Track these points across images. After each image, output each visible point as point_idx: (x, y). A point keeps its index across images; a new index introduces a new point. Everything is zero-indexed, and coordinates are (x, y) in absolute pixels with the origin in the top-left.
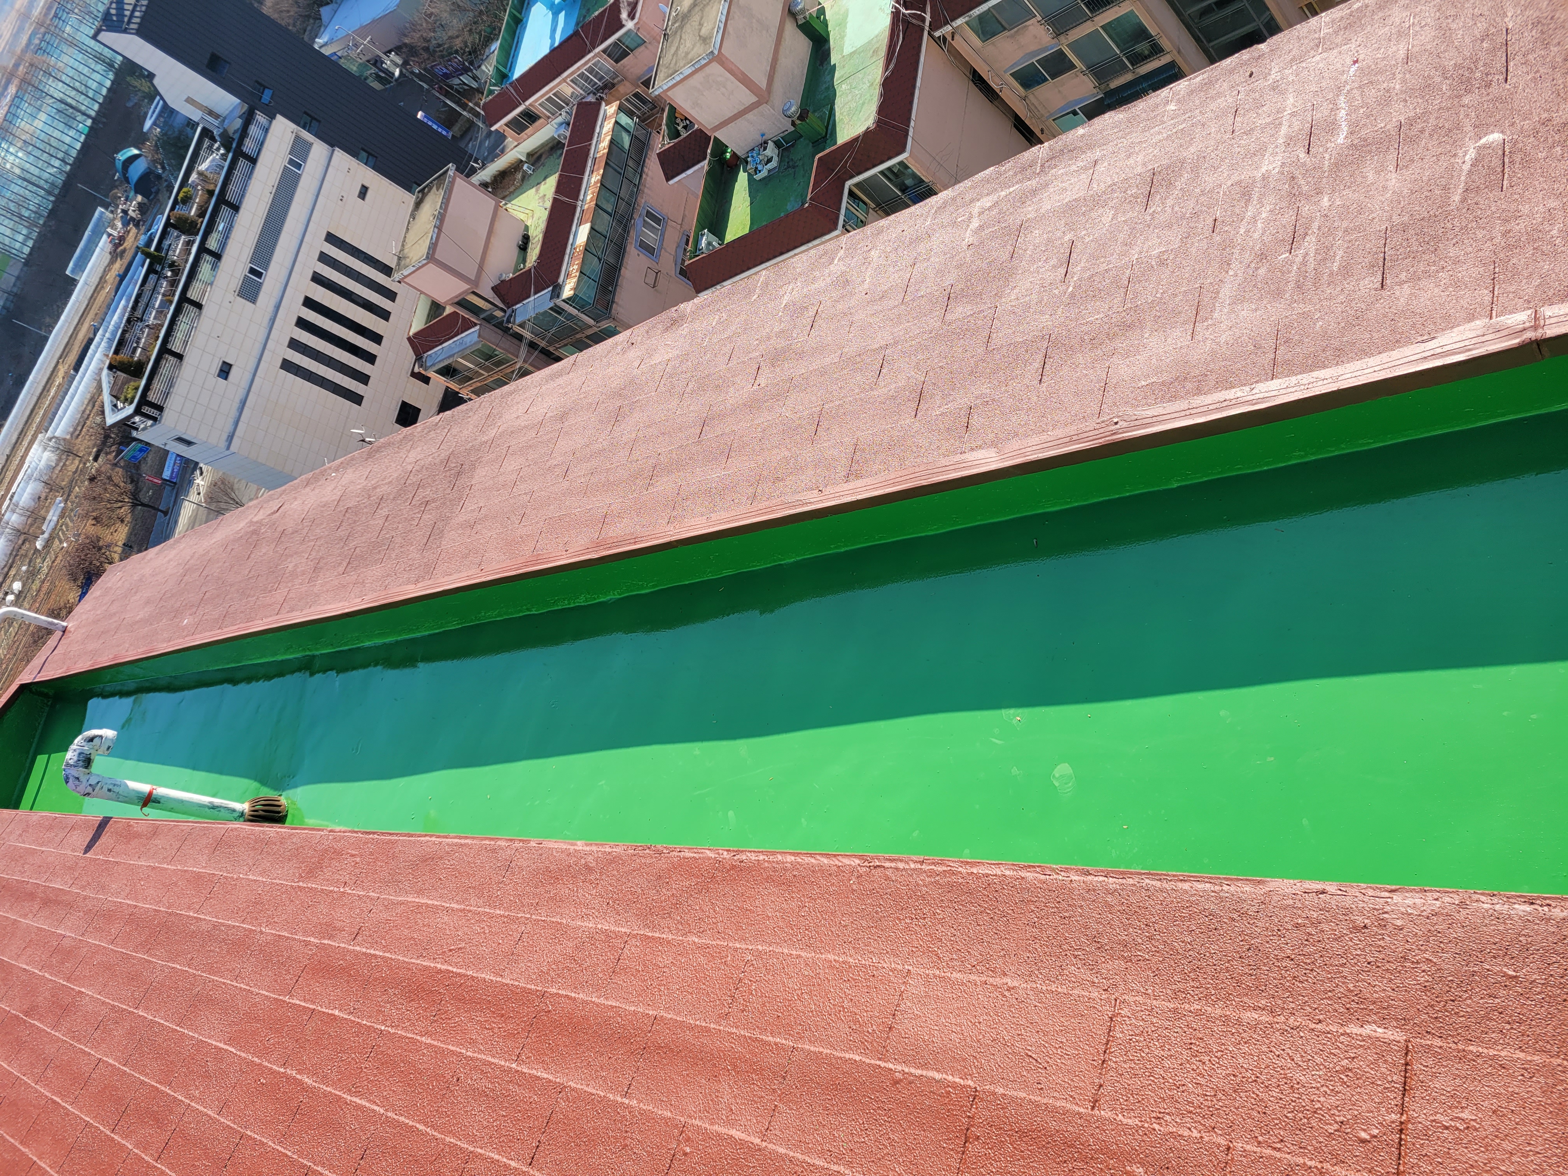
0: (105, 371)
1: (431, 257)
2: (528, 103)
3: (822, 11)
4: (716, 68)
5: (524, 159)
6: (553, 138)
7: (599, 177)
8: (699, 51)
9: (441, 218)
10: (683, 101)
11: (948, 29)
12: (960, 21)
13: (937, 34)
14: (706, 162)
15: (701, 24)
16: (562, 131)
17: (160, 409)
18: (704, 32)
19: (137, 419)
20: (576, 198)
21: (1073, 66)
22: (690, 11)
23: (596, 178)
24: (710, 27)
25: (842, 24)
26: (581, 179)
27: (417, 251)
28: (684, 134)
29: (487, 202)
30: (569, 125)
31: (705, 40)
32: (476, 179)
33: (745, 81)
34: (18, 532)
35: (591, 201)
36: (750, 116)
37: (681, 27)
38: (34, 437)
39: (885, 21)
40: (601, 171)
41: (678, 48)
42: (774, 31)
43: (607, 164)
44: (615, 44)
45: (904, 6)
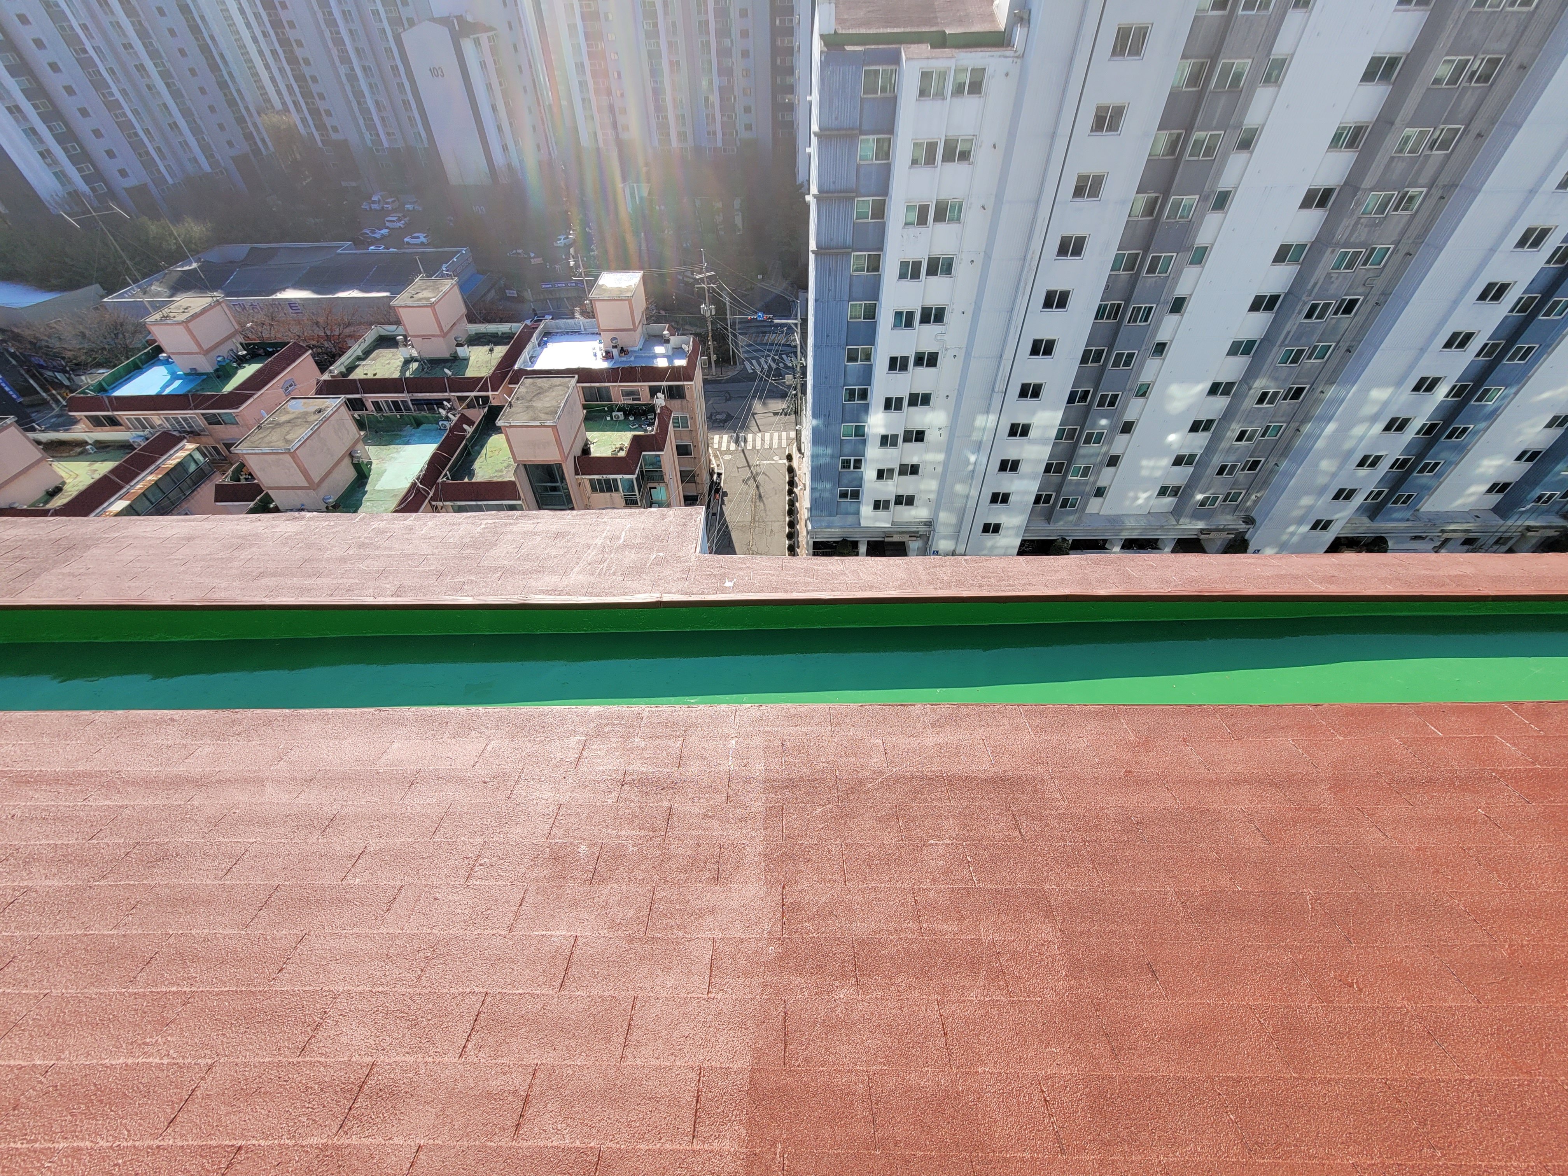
2: (116, 413)
3: (371, 463)
4: (287, 458)
5: (91, 442)
6: (128, 441)
7: (156, 479)
8: (281, 445)
10: (253, 464)
11: (441, 504)
12: (448, 503)
13: (434, 503)
14: (250, 503)
15: (288, 433)
16: (138, 440)
18: (289, 437)
20: (127, 483)
22: (284, 423)
23: (153, 478)
24: (294, 437)
25: (380, 475)
26: (138, 474)
28: (244, 482)
29: (36, 452)
30: (147, 439)
31: (287, 441)
32: (32, 435)
33: (305, 473)
35: (140, 489)
36: (299, 492)
37: (273, 428)
39: (407, 485)
40: (160, 476)
41: (265, 437)
42: (336, 458)
43: (167, 474)
44: (214, 415)
45: (421, 483)
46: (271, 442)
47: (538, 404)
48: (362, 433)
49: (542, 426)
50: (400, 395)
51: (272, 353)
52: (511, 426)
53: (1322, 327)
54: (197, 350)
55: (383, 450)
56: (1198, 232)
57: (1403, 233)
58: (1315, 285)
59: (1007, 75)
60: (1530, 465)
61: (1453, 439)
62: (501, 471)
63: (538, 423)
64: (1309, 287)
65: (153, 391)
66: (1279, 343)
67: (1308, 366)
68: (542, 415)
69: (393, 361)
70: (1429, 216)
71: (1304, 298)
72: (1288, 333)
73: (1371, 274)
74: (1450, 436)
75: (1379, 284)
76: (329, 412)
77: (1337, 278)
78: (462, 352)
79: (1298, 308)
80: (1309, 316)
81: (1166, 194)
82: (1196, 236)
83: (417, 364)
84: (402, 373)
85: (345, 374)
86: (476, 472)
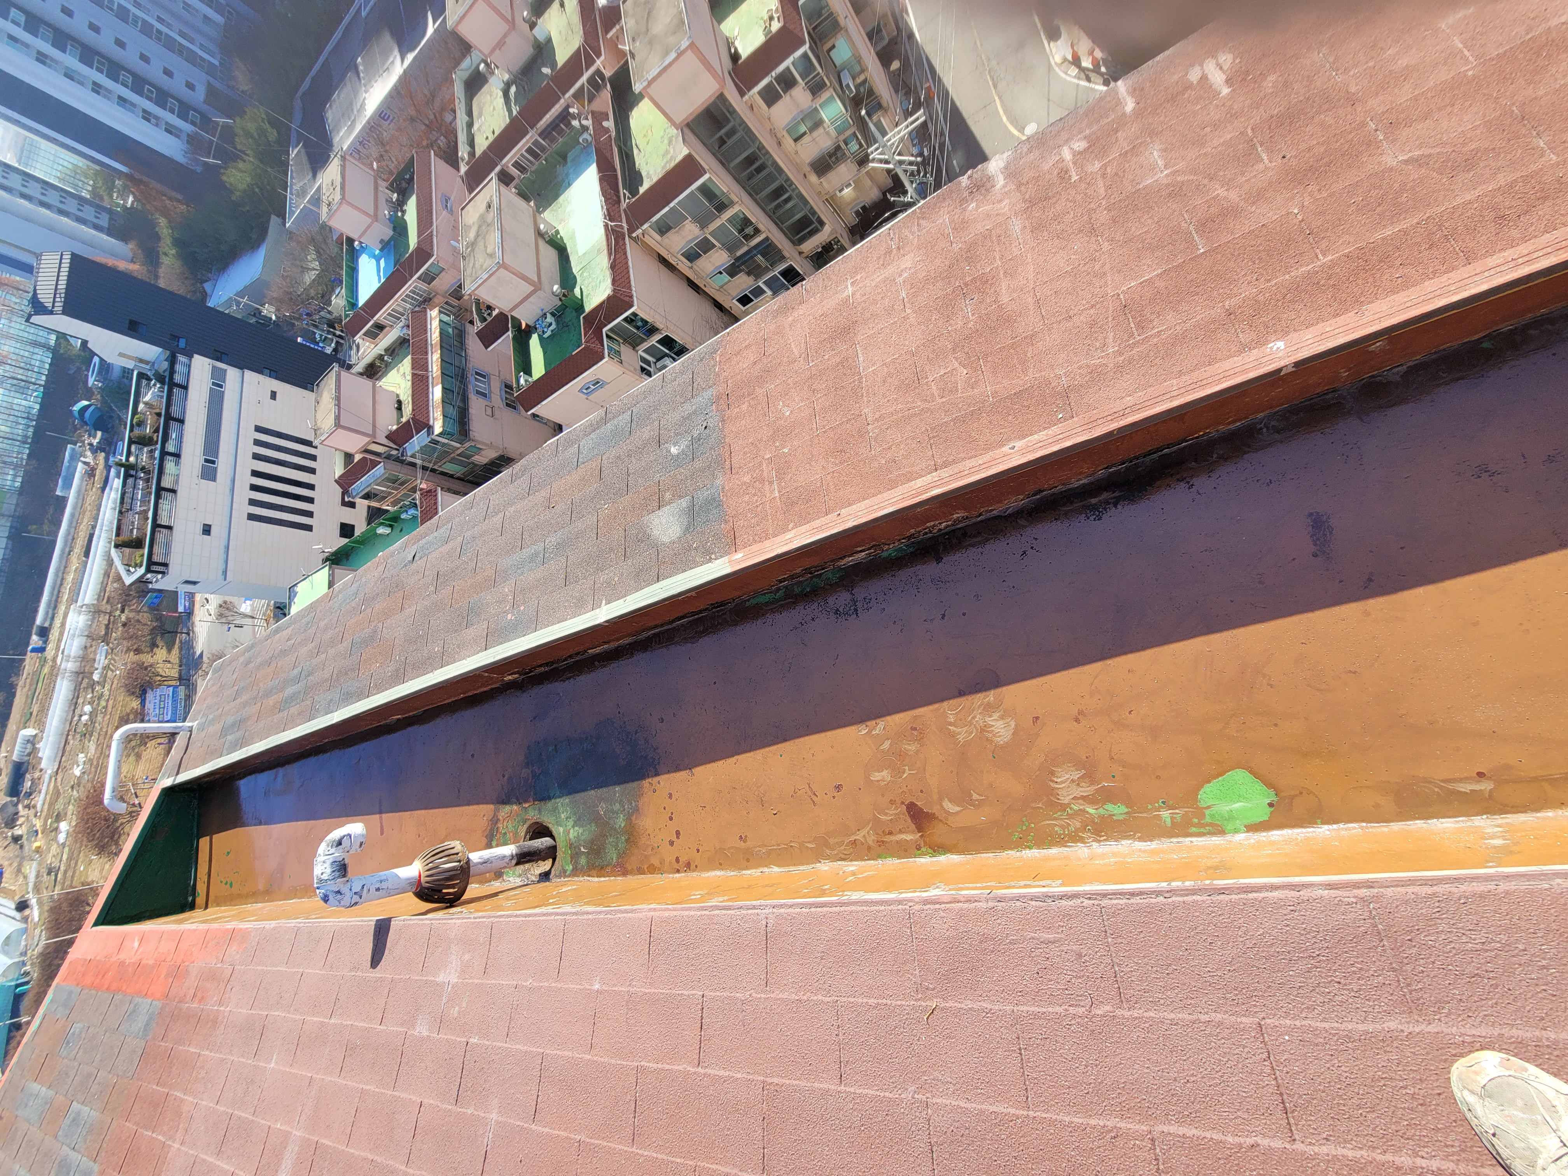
0: (113, 550)
1: (338, 424)
2: (375, 318)
3: (557, 232)
4: (502, 272)
5: (383, 353)
6: (400, 337)
7: (439, 356)
8: (489, 263)
9: (338, 399)
10: (487, 296)
11: (639, 231)
12: (646, 226)
13: (634, 235)
14: (510, 333)
15: (486, 247)
16: (405, 332)
17: (166, 565)
18: (489, 251)
19: (149, 576)
20: (427, 370)
21: (714, 246)
22: (475, 240)
24: (492, 247)
25: (573, 237)
26: (427, 359)
27: (327, 422)
28: (489, 319)
29: (367, 383)
30: (408, 326)
31: (491, 256)
32: (354, 371)
33: (523, 277)
34: (77, 673)
35: (437, 371)
36: (531, 299)
37: (473, 250)
38: (68, 609)
39: (602, 231)
40: (439, 352)
41: (474, 264)
42: (533, 246)
43: (441, 347)
44: (425, 273)
45: (610, 220)
47: (658, 29)
48: (532, 203)
49: (679, 55)
51: (412, 179)
52: (650, 83)
54: (370, 220)
55: (558, 210)
62: (667, 152)
63: (673, 55)
65: (376, 283)
69: (494, 104)
76: (495, 200)
78: (539, 32)
83: (513, 89)
84: (510, 111)
85: (472, 154)
86: (644, 174)
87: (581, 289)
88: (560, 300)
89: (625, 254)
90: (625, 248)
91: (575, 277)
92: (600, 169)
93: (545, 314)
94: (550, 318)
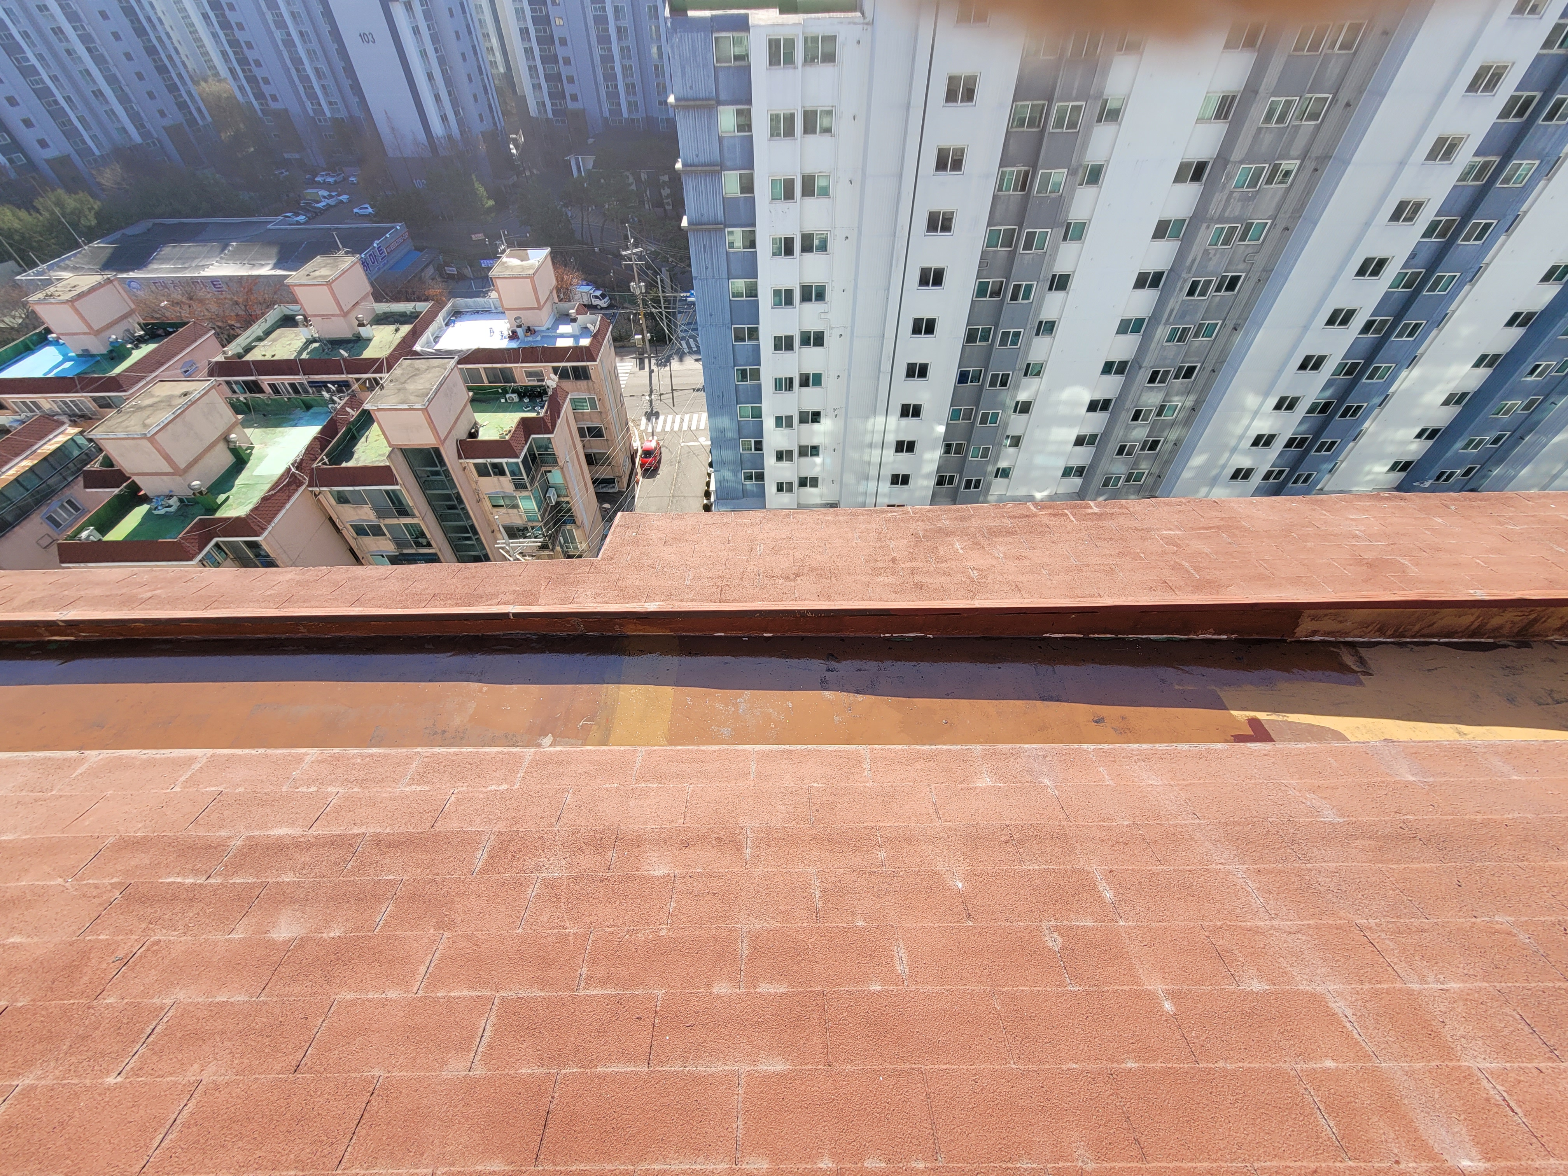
2: (2, 396)
3: (252, 448)
4: (146, 443)
6: (4, 426)
7: (31, 464)
8: (138, 430)
10: (112, 449)
11: (318, 490)
12: (327, 489)
14: (116, 491)
15: (148, 417)
16: (15, 425)
18: (148, 421)
21: (384, 535)
22: (145, 407)
23: (27, 464)
24: (154, 421)
25: (261, 459)
26: (10, 460)
28: (110, 468)
30: (24, 423)
31: (145, 426)
33: (168, 459)
35: (13, 475)
36: (165, 478)
37: (134, 412)
39: (280, 471)
40: (36, 462)
41: (124, 421)
42: (207, 443)
43: (45, 459)
44: (103, 397)
45: (297, 468)
46: (127, 427)
47: (411, 387)
48: (240, 417)
49: (412, 409)
50: (296, 377)
51: (171, 333)
52: (379, 410)
53: (1205, 305)
54: (87, 330)
55: (268, 434)
56: (1070, 206)
57: (1279, 208)
58: (1194, 261)
59: (859, 42)
60: (1430, 443)
61: (1347, 418)
62: (384, 455)
63: (405, 406)
64: (1188, 263)
65: (39, 374)
66: (1163, 321)
67: (1197, 344)
68: (412, 398)
69: (293, 342)
70: (1305, 188)
71: (1184, 275)
72: (1172, 311)
73: (1250, 250)
74: (1344, 415)
75: (1260, 261)
76: (195, 395)
77: (1215, 255)
78: (364, 332)
79: (1179, 285)
80: (1191, 293)
81: (1035, 167)
82: (1068, 212)
83: (316, 345)
84: (300, 353)
85: (240, 356)
86: (356, 456)
87: (228, 498)
88: (194, 494)
89: (289, 497)
90: (294, 493)
91: (233, 486)
92: (322, 432)
93: (172, 496)
94: (174, 501)
